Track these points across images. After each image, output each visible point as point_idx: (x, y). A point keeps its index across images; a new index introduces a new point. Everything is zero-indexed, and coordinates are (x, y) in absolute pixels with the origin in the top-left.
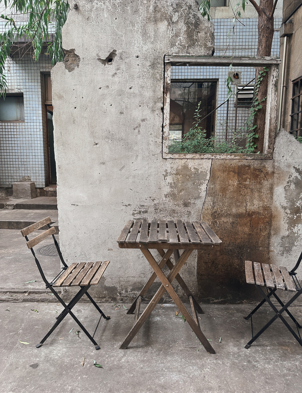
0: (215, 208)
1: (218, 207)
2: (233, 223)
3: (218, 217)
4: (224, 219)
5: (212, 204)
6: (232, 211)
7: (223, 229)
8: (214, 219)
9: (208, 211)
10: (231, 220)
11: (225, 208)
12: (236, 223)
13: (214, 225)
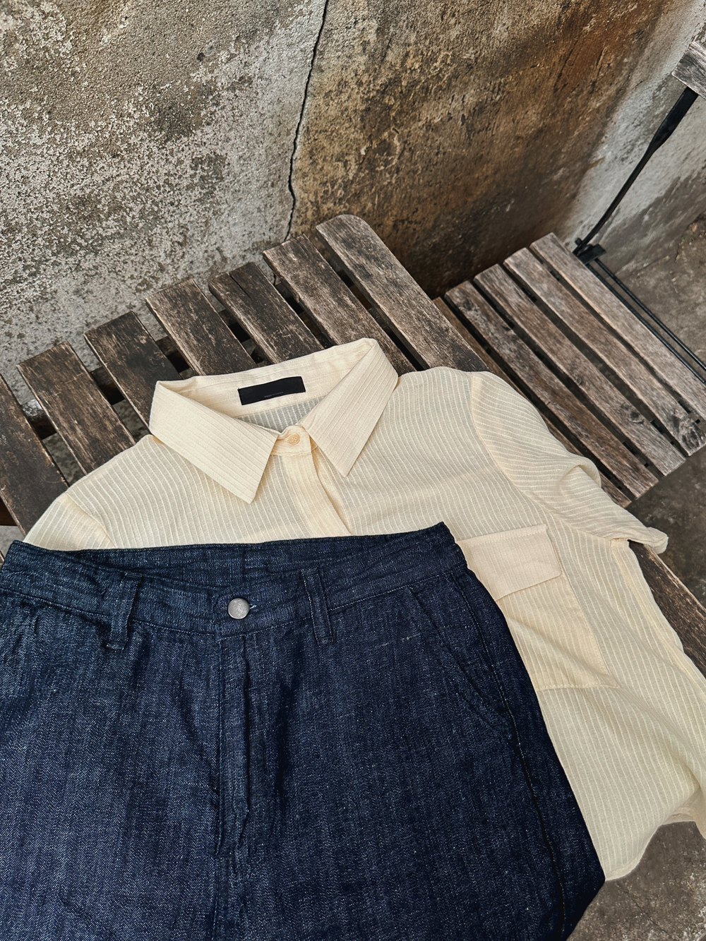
0: (390, 57)
1: (413, 39)
2: (479, 109)
3: (400, 113)
4: (432, 112)
5: (372, 37)
6: (489, 37)
7: (415, 172)
8: (380, 132)
9: (344, 97)
10: (471, 99)
11: (454, 33)
12: (494, 104)
13: (372, 170)
